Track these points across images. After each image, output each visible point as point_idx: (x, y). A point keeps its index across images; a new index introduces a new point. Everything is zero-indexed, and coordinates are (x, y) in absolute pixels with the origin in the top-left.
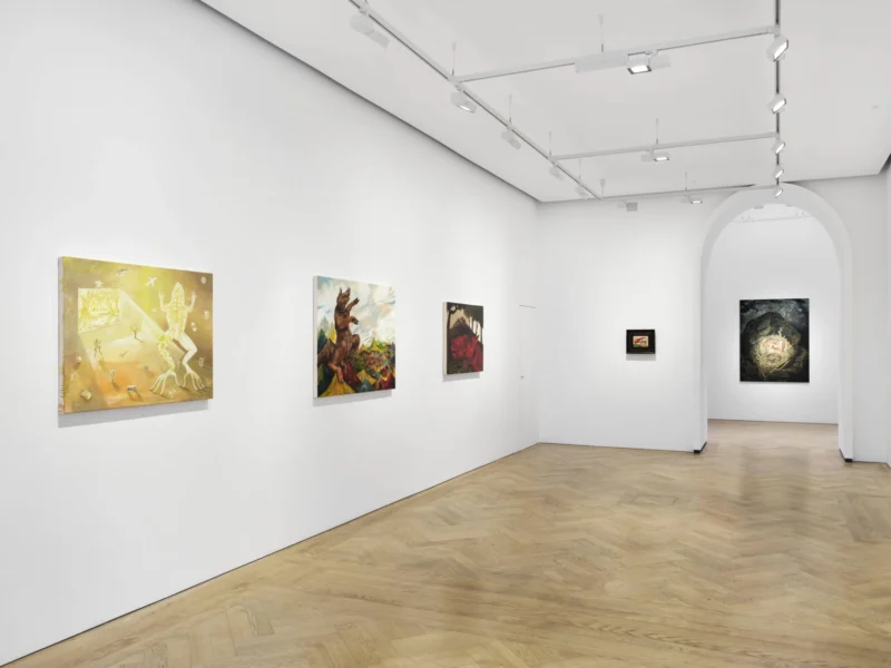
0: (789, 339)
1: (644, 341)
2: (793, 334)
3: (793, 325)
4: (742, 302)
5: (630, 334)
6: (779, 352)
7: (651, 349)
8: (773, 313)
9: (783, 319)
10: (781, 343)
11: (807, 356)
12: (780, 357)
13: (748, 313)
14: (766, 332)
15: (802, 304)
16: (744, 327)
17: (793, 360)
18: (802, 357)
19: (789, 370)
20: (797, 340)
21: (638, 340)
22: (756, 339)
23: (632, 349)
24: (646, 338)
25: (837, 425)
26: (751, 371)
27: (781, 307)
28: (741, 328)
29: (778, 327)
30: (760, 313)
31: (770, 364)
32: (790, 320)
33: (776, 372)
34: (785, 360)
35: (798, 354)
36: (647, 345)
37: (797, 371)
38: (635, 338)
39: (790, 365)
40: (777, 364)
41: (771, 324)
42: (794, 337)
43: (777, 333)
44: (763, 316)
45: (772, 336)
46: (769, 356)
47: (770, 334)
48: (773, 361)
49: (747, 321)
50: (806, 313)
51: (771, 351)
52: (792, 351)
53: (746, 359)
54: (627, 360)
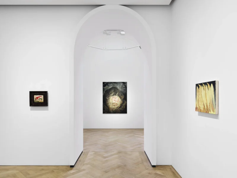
0: (120, 97)
1: (41, 99)
2: (121, 95)
3: (122, 92)
4: (104, 83)
5: (32, 94)
6: (117, 102)
7: (45, 103)
8: (114, 87)
9: (118, 89)
10: (117, 98)
11: (126, 104)
12: (117, 104)
13: (106, 87)
14: (112, 94)
15: (125, 84)
16: (104, 92)
17: (121, 105)
18: (125, 104)
19: (120, 109)
20: (123, 98)
21: (37, 98)
22: (108, 97)
23: (33, 103)
24: (42, 97)
26: (107, 110)
27: (117, 85)
28: (103, 93)
29: (116, 92)
30: (110, 87)
31: (113, 107)
32: (121, 90)
33: (115, 110)
34: (119, 105)
35: (123, 103)
36: (43, 101)
37: (123, 110)
38: (35, 96)
39: (120, 107)
40: (116, 107)
41: (114, 91)
42: (122, 96)
43: (116, 95)
44: (111, 88)
45: (114, 96)
46: (113, 104)
47: (114, 95)
48: (115, 106)
49: (105, 90)
50: (126, 87)
51: (114, 102)
52: (121, 102)
53: (105, 105)
54: (31, 110)
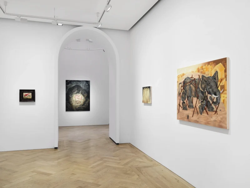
0: (83, 95)
2: (85, 93)
3: (85, 90)
4: (67, 81)
5: (22, 92)
6: (79, 100)
7: (33, 99)
8: (78, 86)
9: (81, 88)
10: (80, 96)
11: (89, 102)
12: (80, 102)
13: (69, 85)
14: (75, 92)
15: (88, 82)
16: (67, 90)
17: (84, 103)
18: (88, 102)
19: (83, 106)
20: (86, 96)
21: (26, 95)
22: (72, 95)
23: (22, 99)
24: (30, 94)
25: (109, 125)
26: (70, 107)
27: (80, 84)
28: (66, 91)
29: (80, 90)
30: (73, 85)
31: (77, 104)
32: (84, 88)
33: (78, 108)
34: (82, 103)
35: (86, 100)
36: (31, 97)
37: (86, 107)
38: (24, 94)
39: (83, 105)
40: (79, 104)
41: (77, 89)
42: (85, 94)
43: (79, 93)
44: (74, 86)
45: (77, 94)
46: (76, 101)
47: (77, 93)
48: (78, 103)
49: (68, 89)
50: (89, 86)
51: (77, 100)
52: (84, 99)
53: (68, 103)
54: (20, 105)
